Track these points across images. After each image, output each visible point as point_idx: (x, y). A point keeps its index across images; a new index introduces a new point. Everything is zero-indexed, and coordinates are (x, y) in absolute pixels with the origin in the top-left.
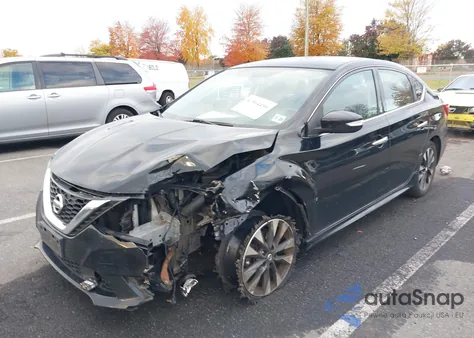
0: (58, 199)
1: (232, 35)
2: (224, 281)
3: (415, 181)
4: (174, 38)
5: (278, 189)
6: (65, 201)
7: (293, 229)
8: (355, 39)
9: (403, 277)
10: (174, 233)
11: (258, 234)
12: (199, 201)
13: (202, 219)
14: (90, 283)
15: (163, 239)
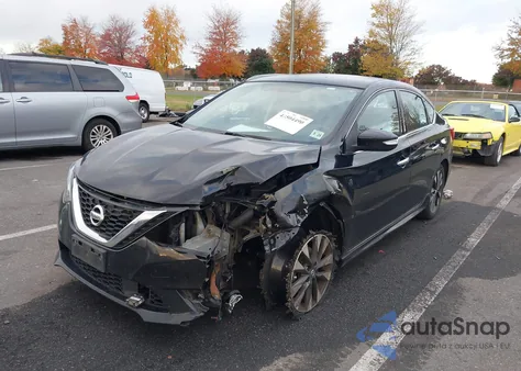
0: (97, 210)
1: (206, 44)
2: (266, 297)
3: (427, 203)
4: (140, 43)
5: (322, 204)
6: (106, 212)
7: (333, 245)
8: (337, 56)
9: (432, 293)
10: (223, 247)
11: (305, 249)
12: (248, 214)
13: (248, 233)
14: (136, 299)
15: (213, 253)
